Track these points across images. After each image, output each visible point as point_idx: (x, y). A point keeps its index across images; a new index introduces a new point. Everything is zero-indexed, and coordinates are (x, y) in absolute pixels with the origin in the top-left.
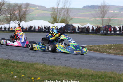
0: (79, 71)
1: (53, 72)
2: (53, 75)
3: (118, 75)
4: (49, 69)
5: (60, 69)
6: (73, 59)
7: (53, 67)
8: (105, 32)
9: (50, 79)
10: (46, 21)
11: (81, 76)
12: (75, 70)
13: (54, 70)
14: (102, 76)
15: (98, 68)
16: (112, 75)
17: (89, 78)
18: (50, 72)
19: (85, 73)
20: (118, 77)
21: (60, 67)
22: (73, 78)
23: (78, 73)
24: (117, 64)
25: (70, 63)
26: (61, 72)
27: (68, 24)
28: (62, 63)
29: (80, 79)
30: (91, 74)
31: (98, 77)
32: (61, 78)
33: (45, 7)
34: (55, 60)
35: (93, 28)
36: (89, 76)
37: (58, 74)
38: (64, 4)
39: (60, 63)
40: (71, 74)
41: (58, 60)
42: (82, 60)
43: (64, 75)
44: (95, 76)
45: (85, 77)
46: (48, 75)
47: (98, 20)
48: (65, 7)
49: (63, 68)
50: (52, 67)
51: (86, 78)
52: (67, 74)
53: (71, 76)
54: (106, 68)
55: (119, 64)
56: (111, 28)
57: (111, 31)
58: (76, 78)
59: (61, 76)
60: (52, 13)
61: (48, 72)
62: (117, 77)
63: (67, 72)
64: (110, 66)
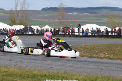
0: (33, 72)
1: (8, 73)
2: (7, 76)
3: (70, 75)
4: (3, 71)
5: (14, 70)
6: (28, 61)
7: (8, 68)
8: (63, 33)
9: (4, 79)
10: (5, 23)
11: (35, 76)
12: (29, 71)
13: (8, 72)
14: (54, 76)
15: (52, 68)
16: (65, 76)
17: (42, 78)
18: (4, 73)
19: (39, 74)
20: (71, 77)
21: (14, 69)
22: (27, 78)
23: (32, 74)
24: (71, 65)
25: (25, 64)
26: (15, 73)
27: (27, 26)
28: (17, 65)
29: (34, 79)
30: (44, 74)
31: (51, 78)
32: (15, 78)
33: (4, 10)
34: (10, 61)
35: (51, 30)
36: (42, 76)
37: (12, 75)
38: (22, 6)
39: (15, 64)
40: (25, 75)
41: (13, 61)
42: (37, 62)
43: (18, 76)
44: (48, 76)
45: (38, 77)
46: (2, 76)
47: (57, 22)
48: (24, 9)
49: (17, 69)
50: (6, 68)
51: (39, 79)
52: (21, 75)
53: (24, 77)
54: (60, 68)
55: (74, 65)
56: (69, 29)
57: (69, 32)
58: (30, 79)
59: (15, 76)
60: (10, 16)
61: (2, 73)
62: (69, 77)
63: (21, 73)
64: (64, 66)
